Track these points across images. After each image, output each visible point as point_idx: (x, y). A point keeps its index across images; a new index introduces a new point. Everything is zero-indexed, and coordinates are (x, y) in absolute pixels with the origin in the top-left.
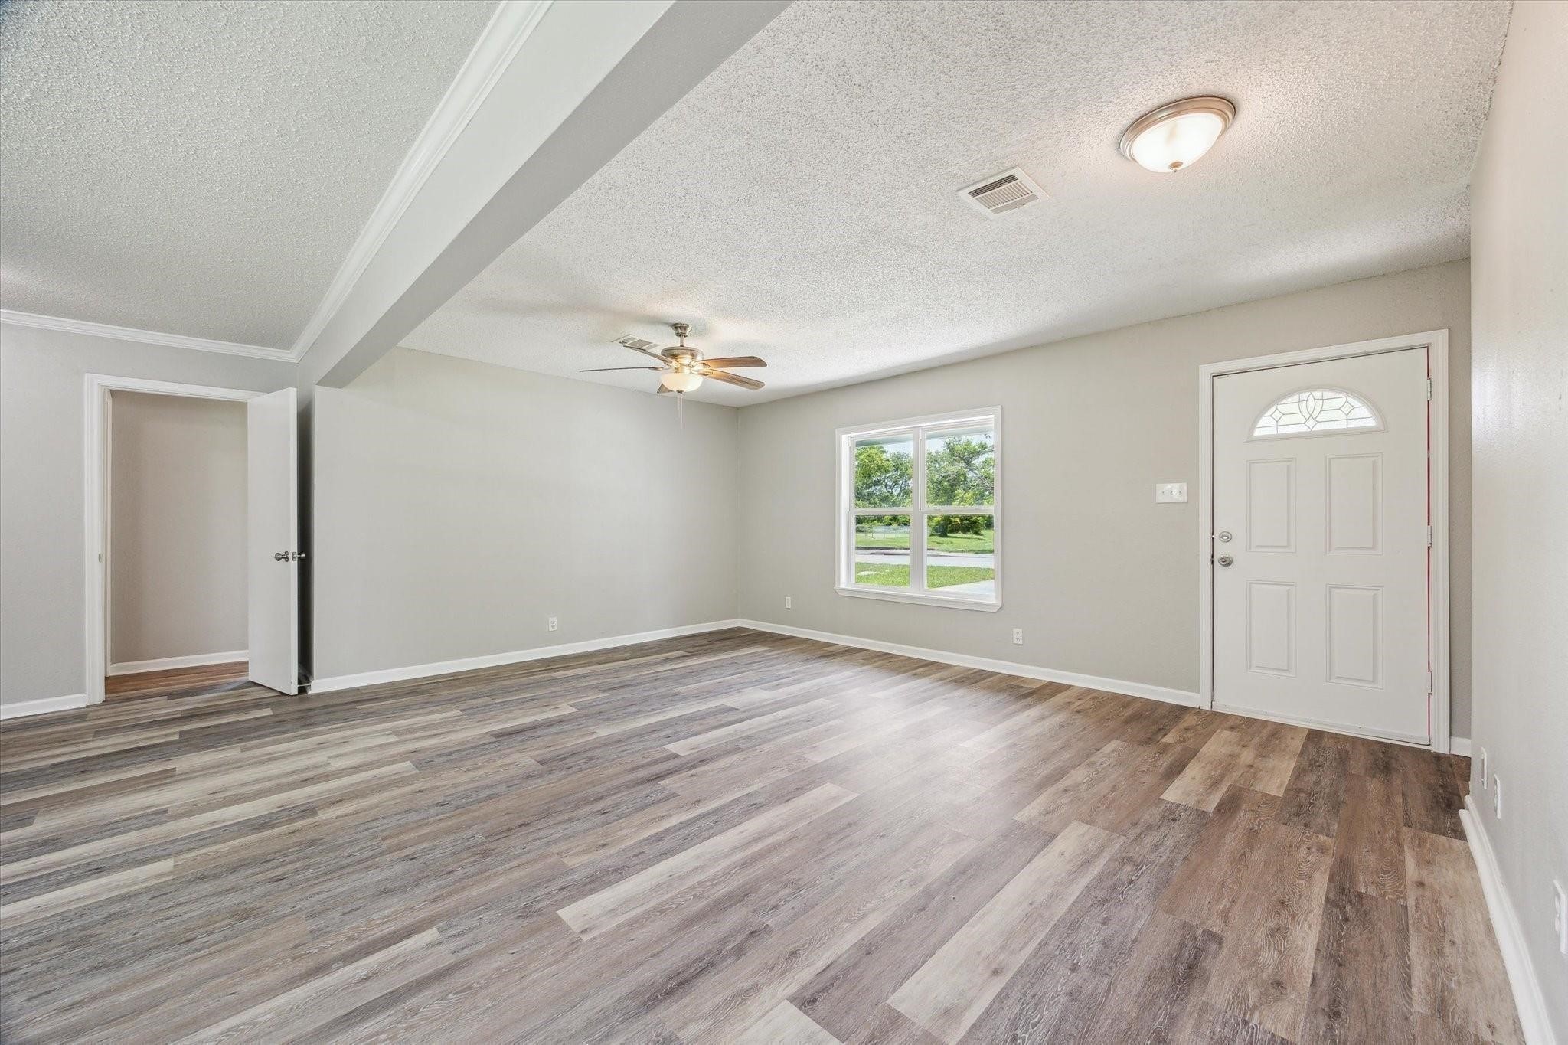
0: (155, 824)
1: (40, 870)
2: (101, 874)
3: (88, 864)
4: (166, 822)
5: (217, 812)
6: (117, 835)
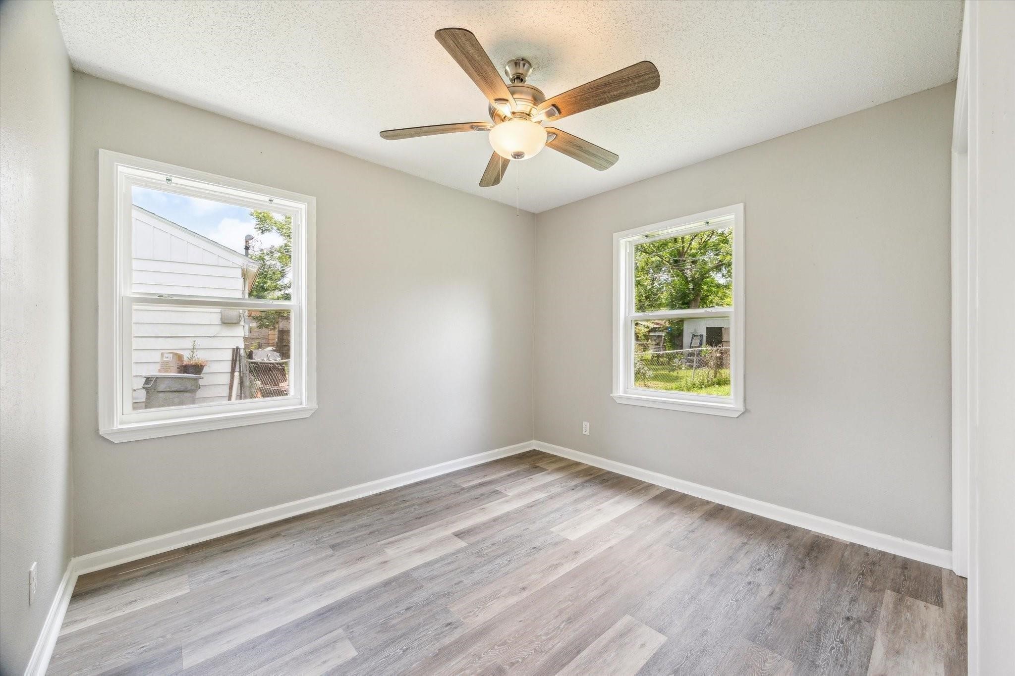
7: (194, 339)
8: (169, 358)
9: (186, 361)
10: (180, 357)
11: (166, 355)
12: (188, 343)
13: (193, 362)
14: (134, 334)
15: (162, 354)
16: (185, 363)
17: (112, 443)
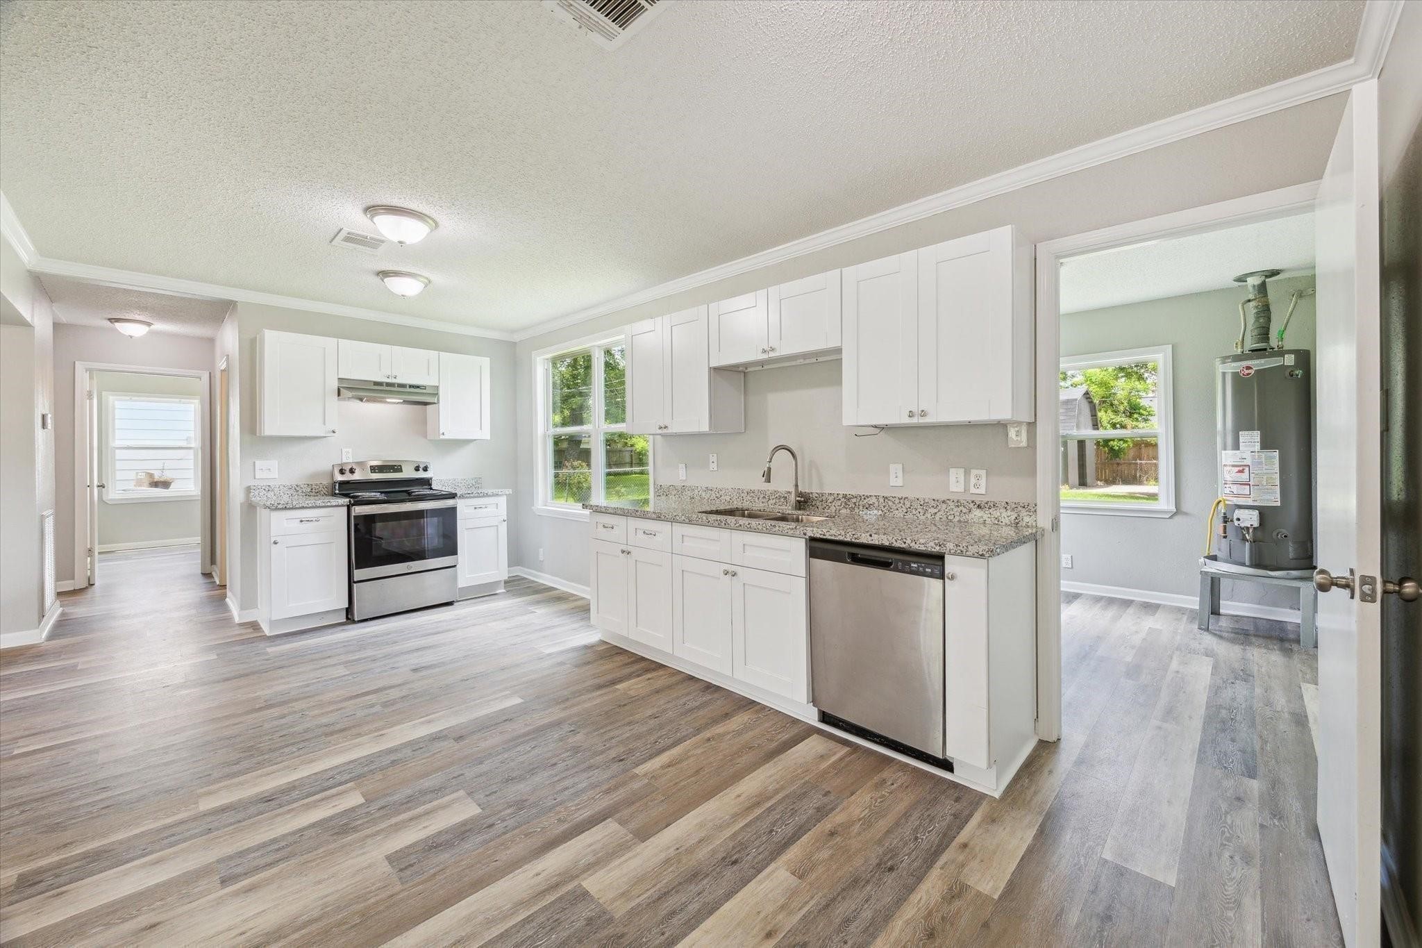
0: (231, 858)
1: (323, 799)
2: (263, 796)
3: (281, 806)
4: (218, 861)
5: (152, 882)
6: (271, 840)
7: (164, 461)
8: (142, 476)
9: (157, 478)
10: (151, 475)
11: (140, 474)
12: (159, 465)
13: (162, 480)
14: (117, 457)
15: (137, 473)
16: (155, 480)
17: (108, 504)
